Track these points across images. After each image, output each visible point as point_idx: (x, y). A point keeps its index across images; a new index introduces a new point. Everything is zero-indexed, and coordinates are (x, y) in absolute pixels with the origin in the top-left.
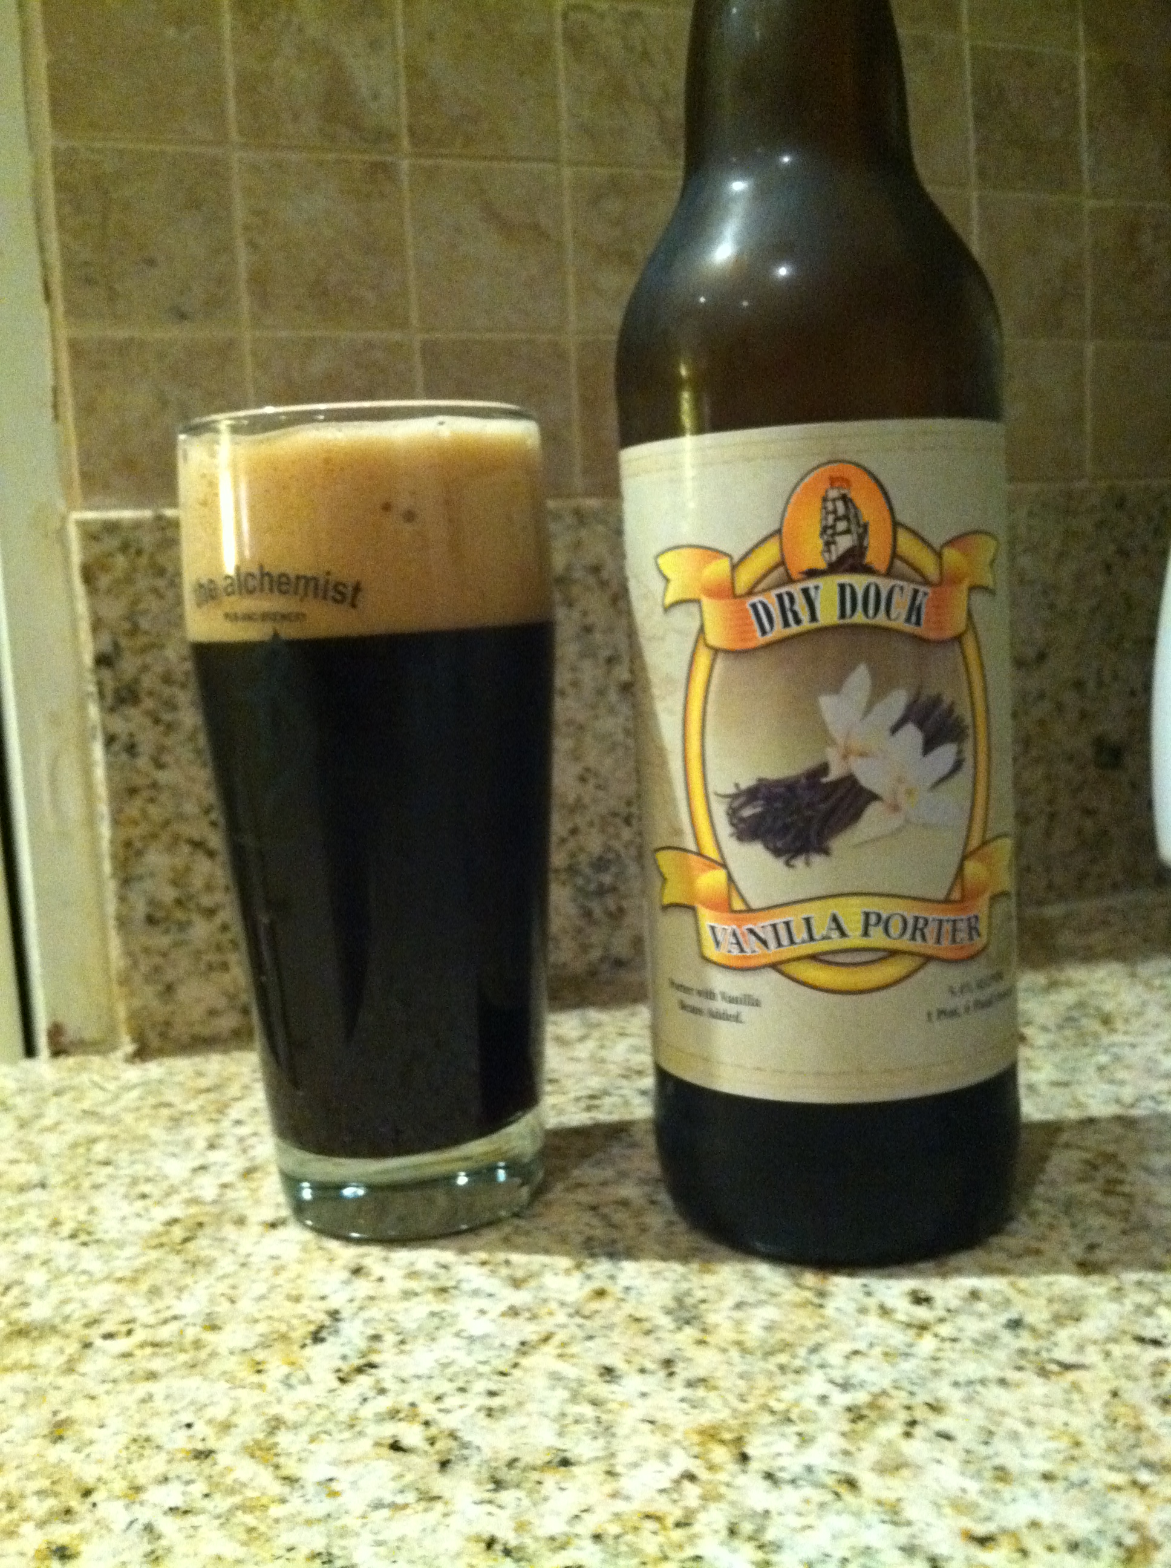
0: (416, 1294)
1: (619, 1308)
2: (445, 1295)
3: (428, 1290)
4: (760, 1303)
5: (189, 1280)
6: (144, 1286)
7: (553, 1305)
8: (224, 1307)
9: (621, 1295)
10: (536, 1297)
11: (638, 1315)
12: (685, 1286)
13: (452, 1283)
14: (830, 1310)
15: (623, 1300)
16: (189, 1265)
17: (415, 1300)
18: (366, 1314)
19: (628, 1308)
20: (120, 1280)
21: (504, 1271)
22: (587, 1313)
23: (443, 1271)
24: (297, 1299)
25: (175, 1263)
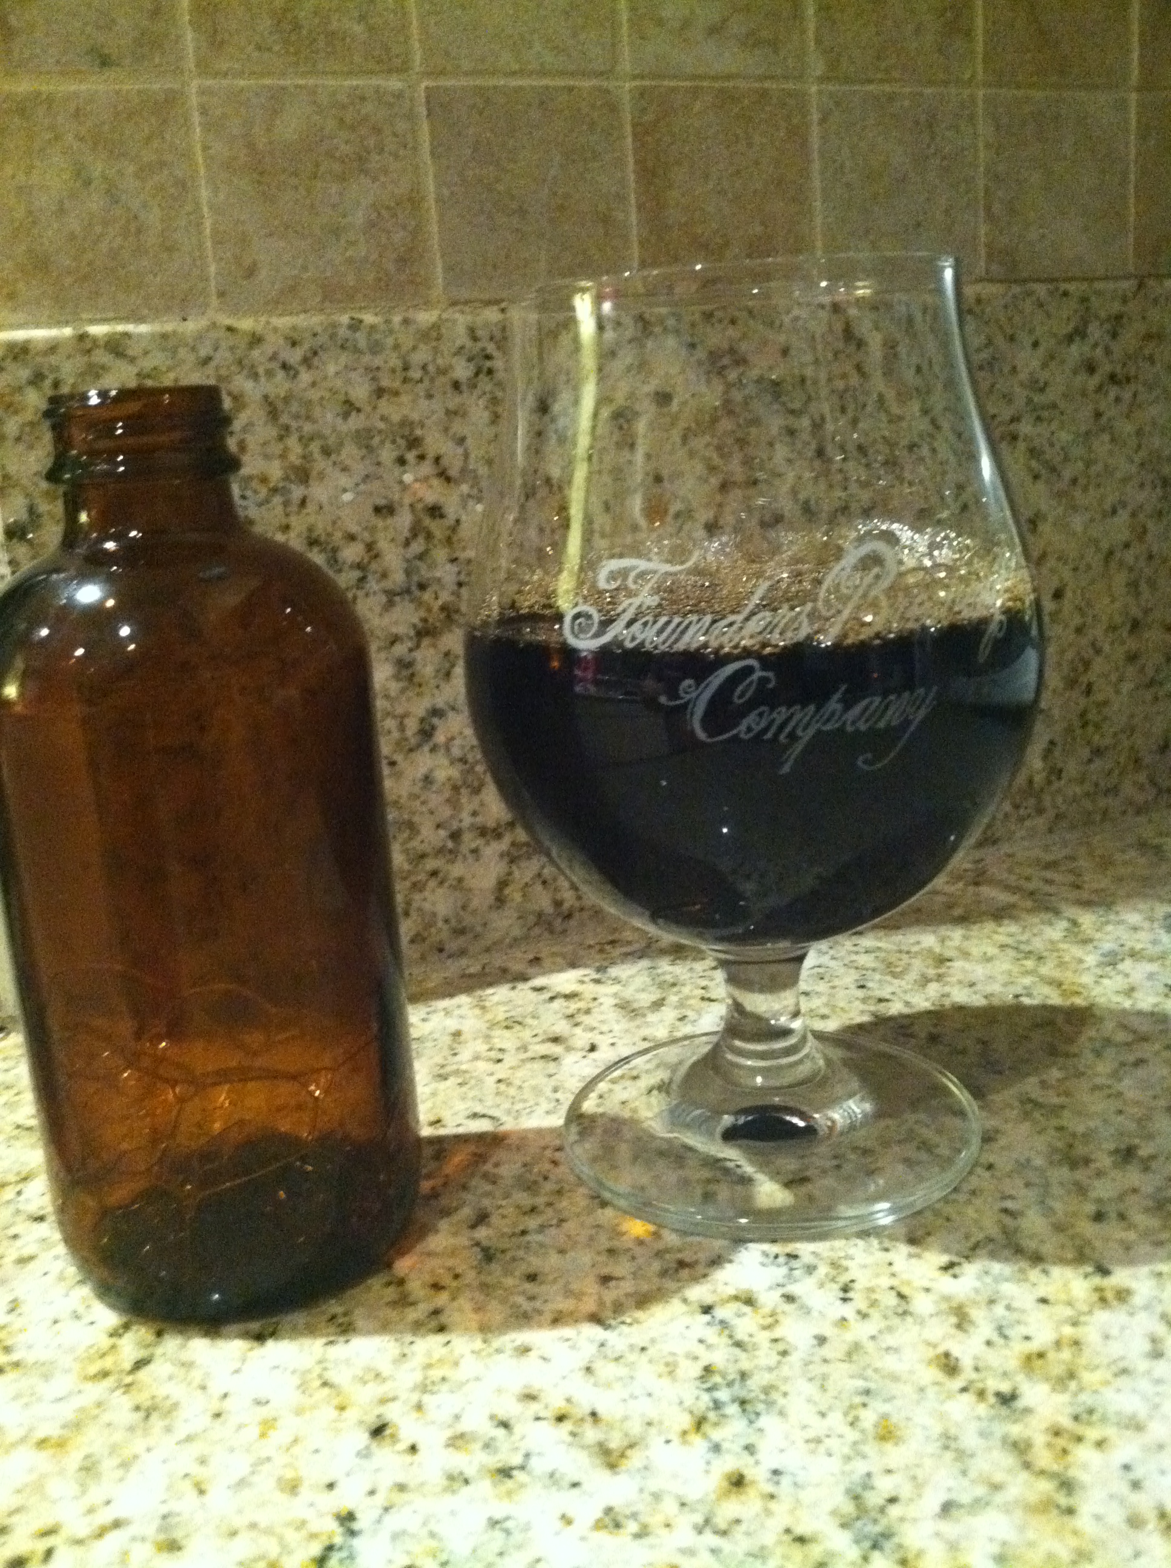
0: (466, 1482)
1: (768, 1512)
2: (509, 1484)
3: (483, 1470)
4: (978, 1505)
5: (138, 1445)
6: (74, 1459)
7: (669, 1506)
8: (187, 1504)
9: (769, 1488)
10: (641, 1490)
11: (799, 1530)
12: (860, 1467)
13: (516, 1460)
14: (1083, 1521)
15: (772, 1497)
16: (141, 1414)
17: (465, 1490)
18: (392, 1522)
19: (782, 1516)
20: (42, 1443)
21: (591, 1434)
22: (723, 1526)
23: (501, 1432)
24: (292, 1487)
25: (121, 1409)
